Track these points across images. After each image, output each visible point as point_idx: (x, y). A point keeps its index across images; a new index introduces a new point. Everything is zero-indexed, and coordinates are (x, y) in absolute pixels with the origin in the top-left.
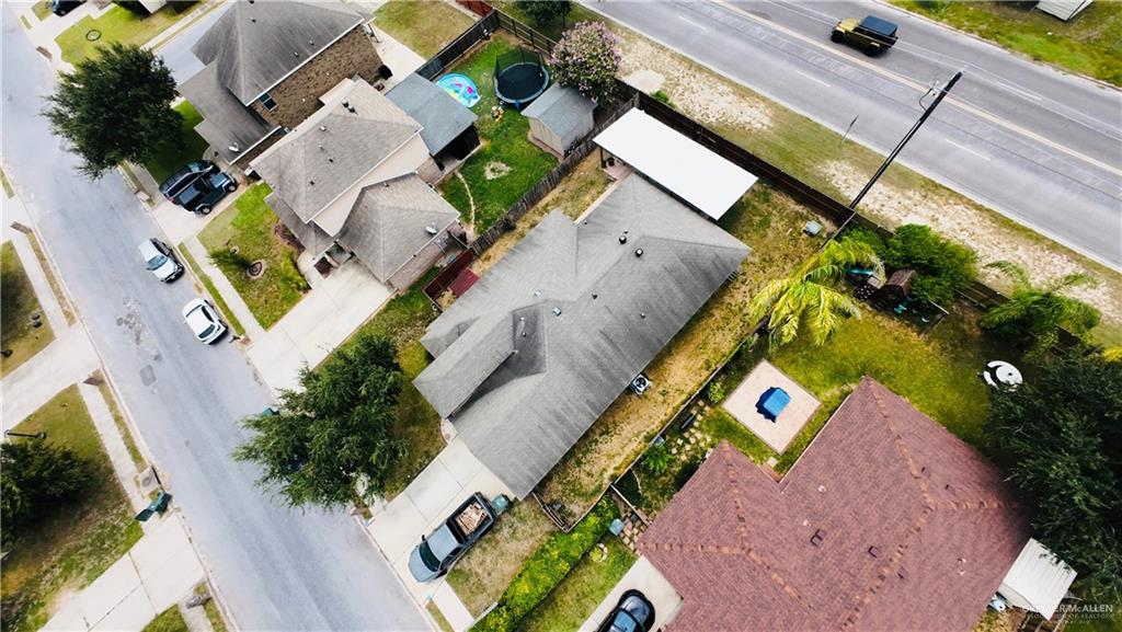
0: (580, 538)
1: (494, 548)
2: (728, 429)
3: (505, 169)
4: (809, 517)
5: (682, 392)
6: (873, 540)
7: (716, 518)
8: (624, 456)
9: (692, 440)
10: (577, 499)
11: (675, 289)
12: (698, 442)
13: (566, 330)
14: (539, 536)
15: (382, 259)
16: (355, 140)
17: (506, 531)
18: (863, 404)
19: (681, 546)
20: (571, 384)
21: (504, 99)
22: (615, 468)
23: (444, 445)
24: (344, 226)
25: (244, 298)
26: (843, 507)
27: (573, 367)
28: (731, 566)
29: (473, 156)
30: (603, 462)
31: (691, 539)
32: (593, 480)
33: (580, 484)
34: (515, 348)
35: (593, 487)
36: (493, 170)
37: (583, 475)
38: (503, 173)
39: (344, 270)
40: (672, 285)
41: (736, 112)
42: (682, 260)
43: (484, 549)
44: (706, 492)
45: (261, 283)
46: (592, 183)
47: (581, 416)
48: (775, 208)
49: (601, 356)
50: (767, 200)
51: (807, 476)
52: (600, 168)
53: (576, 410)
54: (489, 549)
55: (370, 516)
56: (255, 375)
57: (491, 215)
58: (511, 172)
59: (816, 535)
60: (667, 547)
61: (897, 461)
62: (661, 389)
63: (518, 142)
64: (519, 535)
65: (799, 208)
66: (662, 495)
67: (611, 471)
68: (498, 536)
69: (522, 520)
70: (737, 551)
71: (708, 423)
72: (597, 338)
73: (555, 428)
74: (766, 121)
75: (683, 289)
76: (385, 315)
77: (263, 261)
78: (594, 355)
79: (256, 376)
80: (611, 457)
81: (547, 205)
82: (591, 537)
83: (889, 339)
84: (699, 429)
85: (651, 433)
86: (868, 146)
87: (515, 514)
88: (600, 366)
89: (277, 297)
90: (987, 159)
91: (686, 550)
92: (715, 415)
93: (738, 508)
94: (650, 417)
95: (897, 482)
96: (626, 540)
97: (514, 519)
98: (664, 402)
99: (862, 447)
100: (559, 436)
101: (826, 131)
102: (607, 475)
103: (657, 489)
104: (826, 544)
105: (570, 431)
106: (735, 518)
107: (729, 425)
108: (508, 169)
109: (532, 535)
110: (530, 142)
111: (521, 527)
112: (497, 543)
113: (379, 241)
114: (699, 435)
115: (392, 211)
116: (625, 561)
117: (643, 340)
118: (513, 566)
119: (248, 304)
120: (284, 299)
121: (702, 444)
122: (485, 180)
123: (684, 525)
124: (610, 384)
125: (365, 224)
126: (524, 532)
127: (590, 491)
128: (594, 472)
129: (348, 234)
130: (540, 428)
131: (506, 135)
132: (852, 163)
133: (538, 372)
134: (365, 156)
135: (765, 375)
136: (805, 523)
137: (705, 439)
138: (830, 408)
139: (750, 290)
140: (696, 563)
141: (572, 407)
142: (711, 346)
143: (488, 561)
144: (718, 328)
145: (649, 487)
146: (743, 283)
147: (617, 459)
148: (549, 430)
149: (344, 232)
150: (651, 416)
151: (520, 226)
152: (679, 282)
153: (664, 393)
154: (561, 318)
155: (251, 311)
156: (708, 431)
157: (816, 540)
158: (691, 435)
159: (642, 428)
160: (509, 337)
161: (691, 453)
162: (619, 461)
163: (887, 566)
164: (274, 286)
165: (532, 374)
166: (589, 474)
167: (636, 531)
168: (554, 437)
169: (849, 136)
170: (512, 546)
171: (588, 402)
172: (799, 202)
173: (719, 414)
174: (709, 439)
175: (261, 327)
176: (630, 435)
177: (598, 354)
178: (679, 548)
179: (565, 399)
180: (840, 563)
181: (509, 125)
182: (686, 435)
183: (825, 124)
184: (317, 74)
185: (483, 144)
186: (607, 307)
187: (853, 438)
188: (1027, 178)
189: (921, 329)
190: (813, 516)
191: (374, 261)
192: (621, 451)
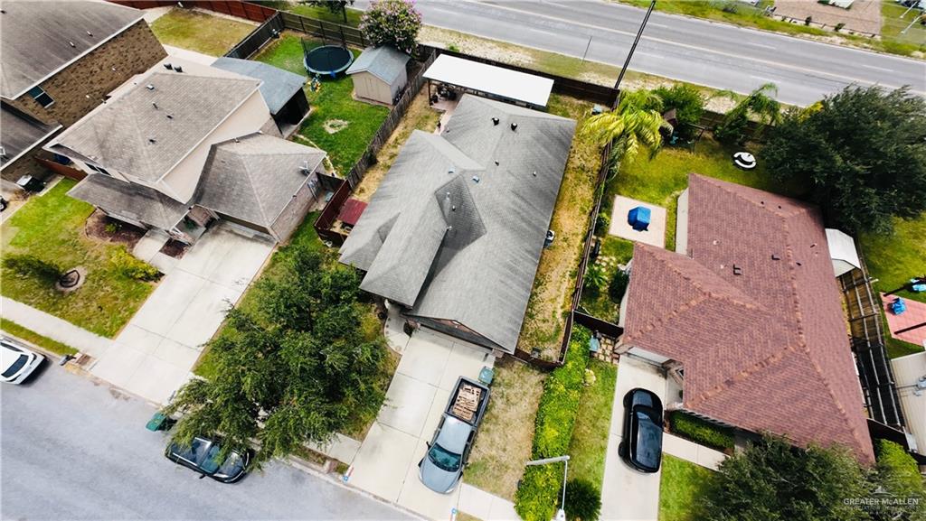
0: (574, 365)
1: (496, 424)
2: (624, 248)
3: (345, 124)
4: (721, 262)
5: (577, 235)
6: (770, 253)
7: (670, 288)
8: (563, 296)
9: (604, 264)
10: (546, 345)
11: (546, 153)
12: (608, 264)
13: (488, 194)
14: (532, 391)
15: (261, 206)
16: (192, 96)
17: (499, 403)
18: (701, 187)
19: (660, 320)
20: (510, 238)
21: (319, 72)
22: (562, 307)
23: (399, 357)
24: (197, 189)
25: (62, 316)
26: (737, 245)
27: (505, 224)
28: (703, 313)
29: (307, 120)
30: (550, 307)
31: (663, 312)
32: (550, 324)
33: (542, 332)
34: (448, 225)
35: (553, 330)
36: (332, 126)
37: (540, 324)
38: (343, 127)
39: (202, 244)
40: (542, 149)
41: (507, 57)
42: (542, 131)
43: (488, 430)
44: (650, 278)
45: (84, 292)
46: (427, 117)
47: (527, 264)
48: (566, 105)
49: (521, 211)
50: (558, 102)
51: (701, 241)
52: (428, 106)
53: (521, 260)
54: (492, 428)
55: (346, 468)
56: (113, 393)
57: (348, 158)
58: (349, 124)
59: (735, 269)
60: (650, 328)
61: (746, 205)
62: (562, 238)
63: (345, 103)
64: (513, 400)
65: (581, 102)
66: (607, 310)
67: (560, 311)
68: (494, 411)
69: (509, 385)
70: (702, 298)
71: (607, 249)
72: (512, 197)
73: (513, 279)
74: (530, 58)
75: (550, 152)
76: (273, 270)
77: (79, 269)
78: (515, 211)
79: (115, 393)
80: (553, 300)
81: (396, 140)
82: (582, 359)
83: (677, 160)
84: (603, 255)
85: (572, 270)
86: (598, 62)
87: (500, 384)
88: (523, 219)
89: (116, 299)
90: (662, 57)
91: (665, 320)
92: (608, 241)
93: (679, 274)
94: (566, 260)
95: (755, 215)
96: (602, 357)
97: (502, 389)
98: (569, 245)
99: (720, 208)
100: (518, 285)
101: (569, 58)
102: (558, 315)
103: (601, 309)
104: (744, 271)
105: (525, 279)
106: (683, 281)
107: (621, 244)
108: (346, 123)
109: (525, 394)
110: (356, 101)
111: (511, 392)
112: (497, 418)
113: (250, 189)
114: (606, 259)
115: (256, 158)
116: (609, 375)
117: (541, 193)
118: (523, 430)
119: (70, 321)
120: (127, 297)
121: (612, 264)
122: (328, 135)
123: (651, 306)
124: (535, 232)
125: (226, 179)
126: (516, 395)
127: (553, 334)
128: (547, 317)
129: (205, 196)
130: (502, 282)
131: (331, 100)
132: (595, 72)
133: (478, 236)
134: (208, 110)
135: (623, 205)
136: (722, 267)
137: (611, 260)
138: (673, 211)
139: (581, 156)
140: (677, 327)
141: (518, 258)
142: (578, 198)
143: (497, 439)
144: (576, 185)
145: (594, 309)
146: (574, 152)
147: (559, 300)
148: (509, 282)
149: (199, 195)
150: (567, 258)
151: (381, 160)
152: (546, 148)
153: (565, 240)
154: (480, 184)
155: (80, 325)
156: (611, 254)
157: (737, 271)
158: (600, 260)
159: (564, 270)
160: (439, 216)
161: (608, 273)
162: (561, 300)
163: (789, 260)
164: (108, 288)
165: (473, 241)
166: (544, 321)
167: (604, 346)
168: (515, 286)
169: (586, 59)
170: (513, 412)
171: (527, 251)
172: (579, 98)
173: (611, 239)
174: (614, 259)
175: (102, 337)
176: (559, 278)
177: (516, 208)
178: (659, 323)
179: (510, 253)
180: (762, 275)
181: (331, 92)
182: (597, 262)
183: (567, 55)
184: (101, 69)
185: (312, 109)
186: (509, 172)
187: (710, 207)
188: (687, 64)
189: (689, 149)
190: (724, 260)
191: (251, 211)
192: (559, 293)
